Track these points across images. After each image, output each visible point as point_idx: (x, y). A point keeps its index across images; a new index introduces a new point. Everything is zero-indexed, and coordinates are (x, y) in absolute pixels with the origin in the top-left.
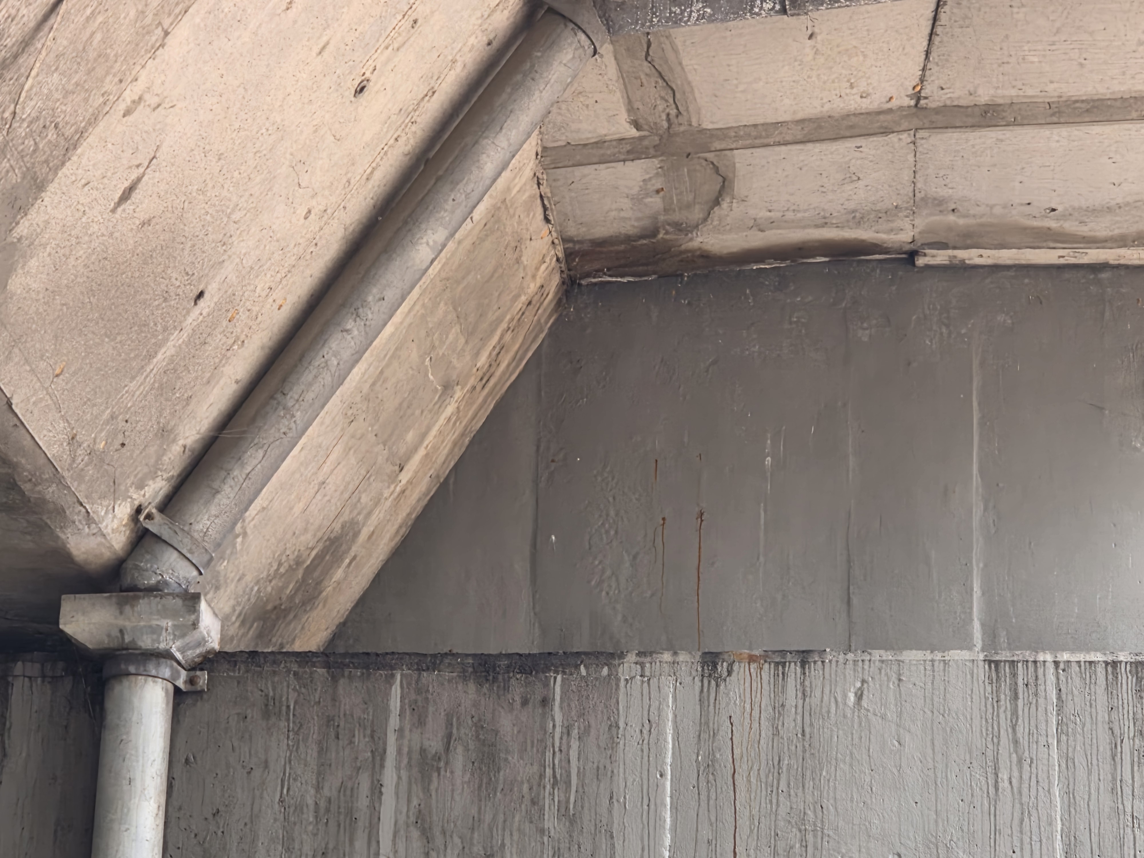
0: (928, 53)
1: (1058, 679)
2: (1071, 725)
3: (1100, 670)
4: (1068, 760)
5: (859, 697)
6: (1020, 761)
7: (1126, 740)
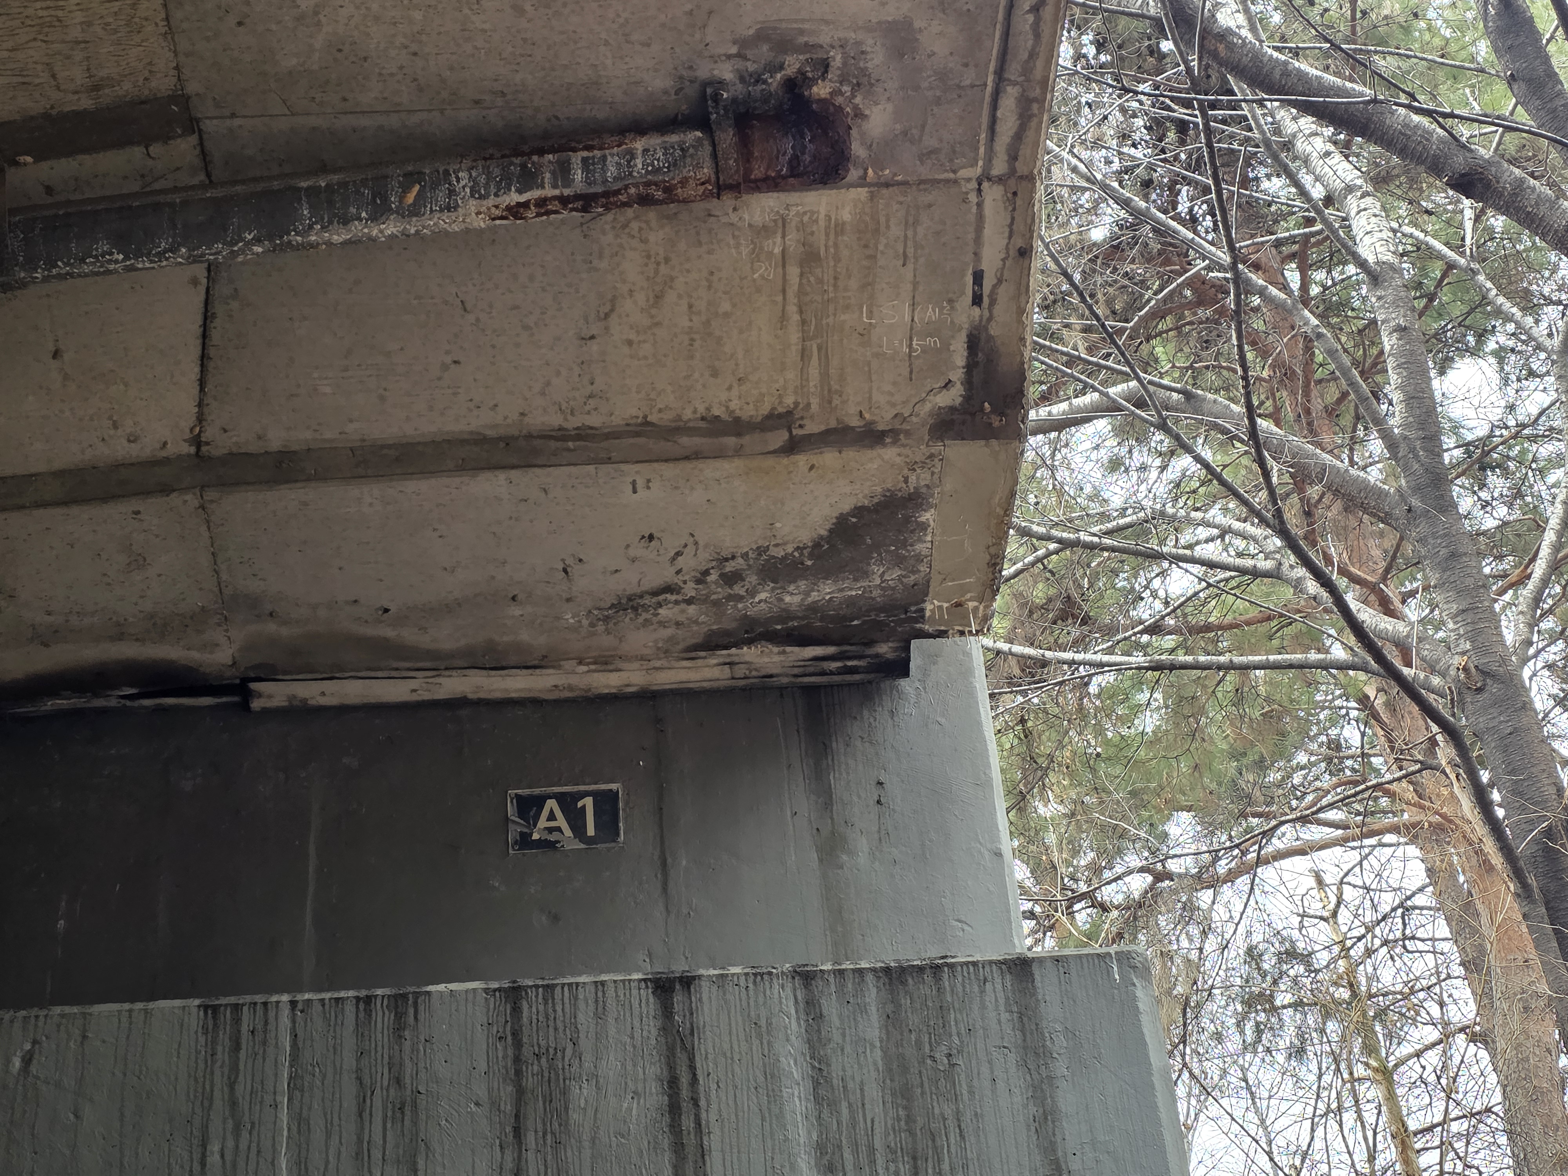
0: (202, 383)
1: (294, 1022)
2: (308, 1078)
3: (350, 1009)
5: (27, 1060)
6: (237, 1128)
7: (378, 1092)
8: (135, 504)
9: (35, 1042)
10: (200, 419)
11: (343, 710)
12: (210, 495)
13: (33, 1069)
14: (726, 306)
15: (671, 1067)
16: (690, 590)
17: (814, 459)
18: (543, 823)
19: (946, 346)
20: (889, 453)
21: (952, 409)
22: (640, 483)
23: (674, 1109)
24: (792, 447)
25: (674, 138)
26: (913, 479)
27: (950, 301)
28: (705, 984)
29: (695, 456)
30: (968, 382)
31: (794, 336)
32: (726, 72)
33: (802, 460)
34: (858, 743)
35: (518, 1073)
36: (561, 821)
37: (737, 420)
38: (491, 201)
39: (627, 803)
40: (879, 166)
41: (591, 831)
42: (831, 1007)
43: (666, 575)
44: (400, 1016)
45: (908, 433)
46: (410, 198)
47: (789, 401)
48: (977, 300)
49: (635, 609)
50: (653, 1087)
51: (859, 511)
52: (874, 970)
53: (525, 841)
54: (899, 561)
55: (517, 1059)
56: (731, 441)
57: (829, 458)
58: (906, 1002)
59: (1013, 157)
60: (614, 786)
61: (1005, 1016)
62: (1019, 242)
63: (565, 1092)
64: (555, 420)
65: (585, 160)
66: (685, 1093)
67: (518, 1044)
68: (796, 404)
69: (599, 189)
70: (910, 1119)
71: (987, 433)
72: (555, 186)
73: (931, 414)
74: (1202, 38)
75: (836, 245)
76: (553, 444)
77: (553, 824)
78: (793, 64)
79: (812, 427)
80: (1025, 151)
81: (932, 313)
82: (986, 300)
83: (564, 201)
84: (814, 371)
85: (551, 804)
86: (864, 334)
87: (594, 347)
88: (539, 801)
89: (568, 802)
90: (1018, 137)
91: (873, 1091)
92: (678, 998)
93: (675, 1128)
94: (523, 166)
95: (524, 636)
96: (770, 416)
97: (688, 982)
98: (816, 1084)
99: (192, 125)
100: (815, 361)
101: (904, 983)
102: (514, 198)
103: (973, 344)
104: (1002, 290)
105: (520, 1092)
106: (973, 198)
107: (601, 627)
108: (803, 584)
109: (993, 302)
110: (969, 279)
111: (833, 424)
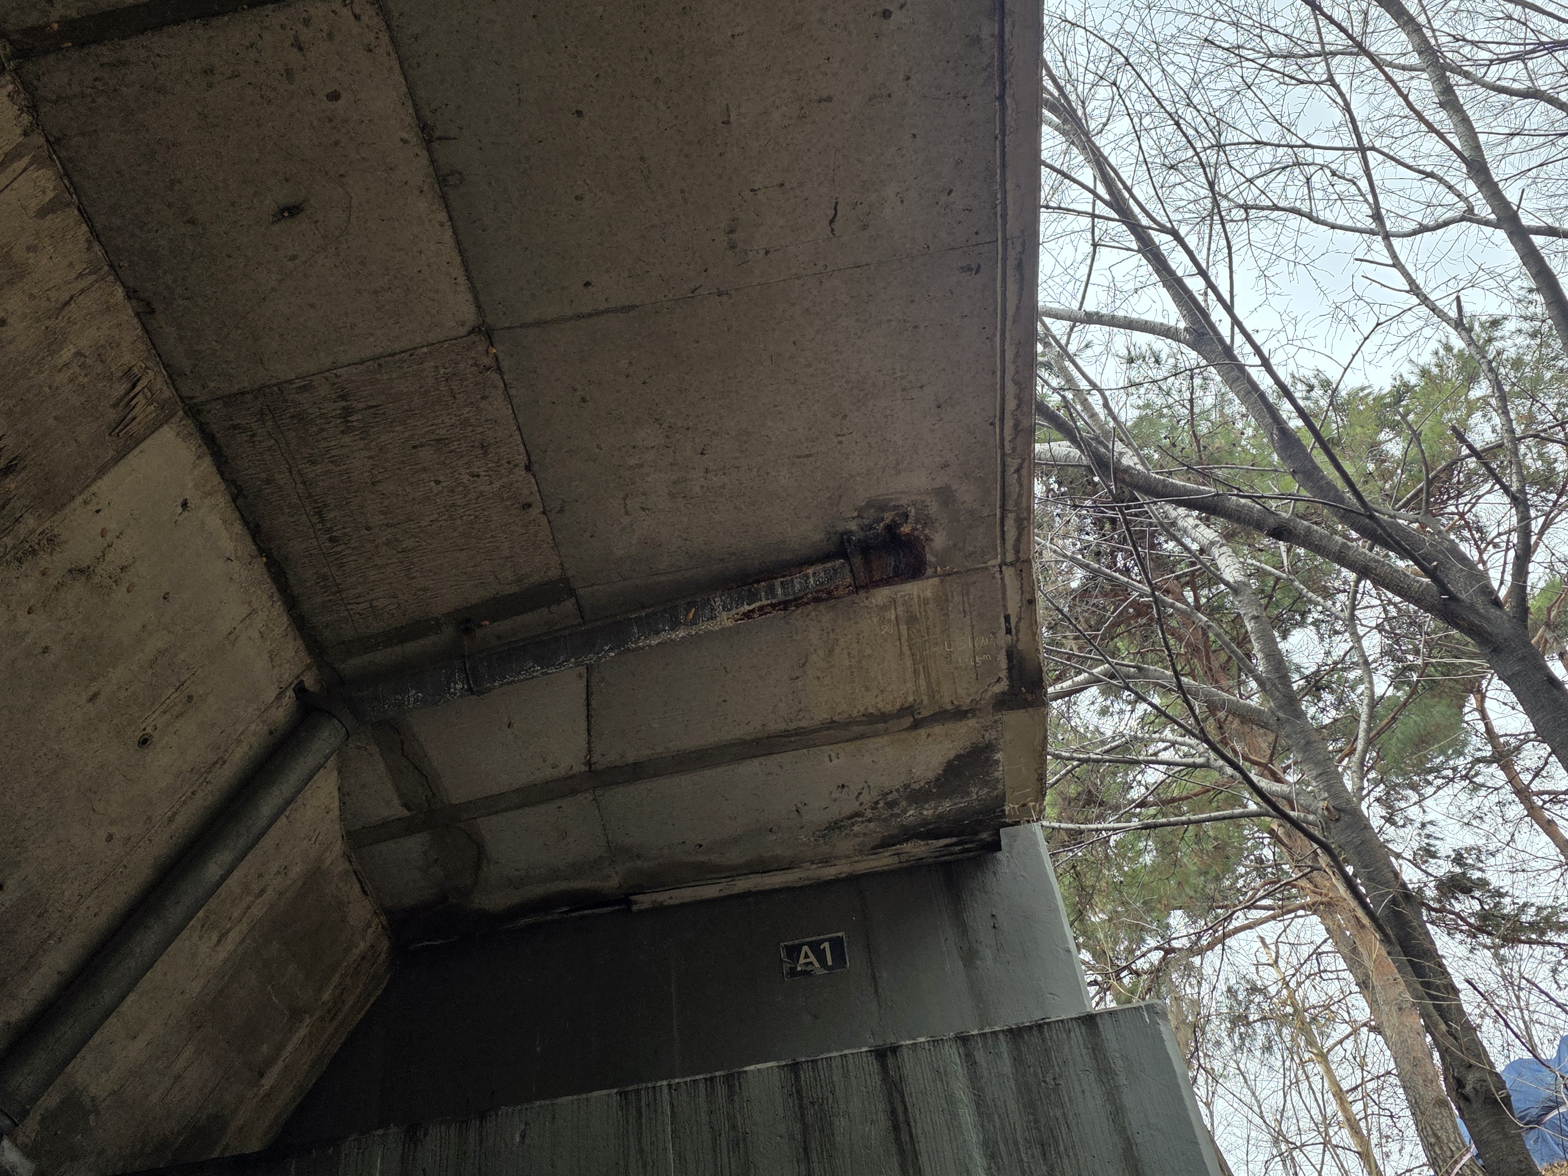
0: (589, 731)
1: (671, 1097)
2: (682, 1130)
3: (702, 1085)
4: (680, 1157)
5: (523, 1137)
6: (645, 1166)
7: (723, 1135)
8: (559, 802)
9: (527, 1124)
10: (590, 751)
11: (683, 906)
12: (598, 792)
13: (527, 1141)
14: (868, 652)
15: (891, 1103)
16: (869, 814)
17: (929, 731)
18: (802, 960)
19: (995, 658)
20: (972, 722)
21: (1003, 693)
22: (833, 755)
23: (896, 1128)
24: (916, 725)
25: (829, 565)
26: (987, 735)
27: (994, 634)
28: (905, 1050)
29: (861, 737)
30: (1010, 677)
31: (909, 663)
32: (853, 526)
33: (923, 732)
34: (977, 893)
35: (802, 1115)
36: (812, 958)
37: (883, 714)
38: (734, 611)
39: (848, 943)
40: (943, 566)
41: (830, 963)
42: (980, 1056)
43: (855, 807)
44: (731, 1087)
45: (980, 710)
46: (691, 615)
47: (911, 699)
48: (1009, 631)
49: (839, 828)
50: (882, 1116)
51: (958, 757)
52: (1003, 1031)
53: (793, 972)
54: (986, 783)
55: (801, 1107)
56: (881, 726)
57: (938, 729)
58: (1024, 1049)
59: (1017, 551)
60: (840, 934)
61: (1084, 1051)
62: (1028, 597)
63: (831, 1124)
64: (783, 726)
65: (782, 583)
66: (901, 1118)
67: (801, 1098)
68: (915, 700)
69: (792, 597)
70: (1036, 1121)
71: (1026, 705)
72: (767, 599)
73: (992, 697)
74: (1115, 473)
75: (925, 611)
76: (783, 740)
77: (808, 960)
78: (888, 517)
79: (925, 713)
80: (1023, 547)
81: (984, 641)
82: (1014, 631)
83: (773, 606)
84: (922, 682)
85: (805, 948)
86: (948, 657)
87: (799, 683)
88: (799, 948)
89: (815, 947)
90: (1018, 540)
91: (1012, 1105)
92: (890, 1060)
93: (898, 1140)
94: (749, 591)
95: (779, 851)
96: (902, 709)
97: (895, 1050)
98: (978, 1105)
99: (572, 593)
100: (922, 676)
101: (1022, 1037)
102: (747, 608)
103: (1010, 655)
104: (1021, 624)
105: (805, 1126)
106: (998, 575)
107: (821, 841)
108: (933, 804)
109: (1017, 632)
110: (1002, 620)
111: (937, 709)
